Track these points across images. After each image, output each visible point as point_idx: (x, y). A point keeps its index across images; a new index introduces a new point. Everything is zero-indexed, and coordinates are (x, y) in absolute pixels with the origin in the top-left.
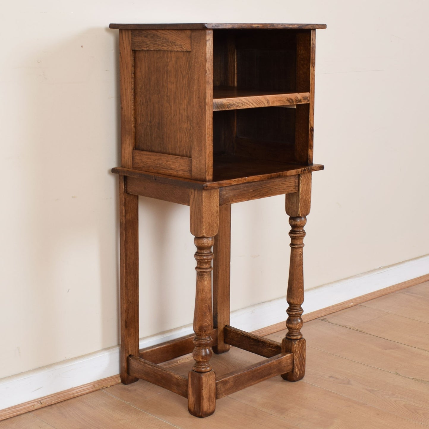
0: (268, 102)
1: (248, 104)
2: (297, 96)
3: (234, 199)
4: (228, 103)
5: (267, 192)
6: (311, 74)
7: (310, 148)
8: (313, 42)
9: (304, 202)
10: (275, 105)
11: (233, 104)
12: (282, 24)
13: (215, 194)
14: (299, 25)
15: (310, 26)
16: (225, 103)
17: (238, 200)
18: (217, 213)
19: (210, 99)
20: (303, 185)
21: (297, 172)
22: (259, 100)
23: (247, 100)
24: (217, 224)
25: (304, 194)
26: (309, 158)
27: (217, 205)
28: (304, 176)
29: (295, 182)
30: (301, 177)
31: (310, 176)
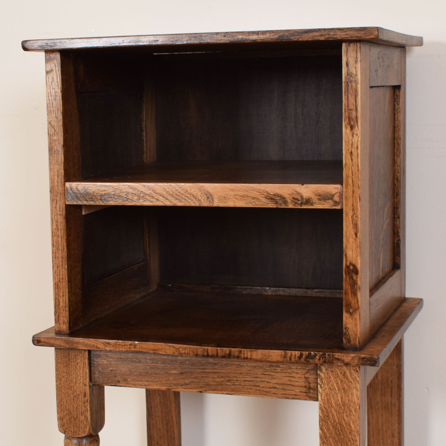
0: (208, 198)
1: (153, 197)
2: (298, 190)
3: (129, 380)
4: (103, 193)
5: (220, 384)
6: (345, 142)
7: (348, 312)
8: (348, 70)
9: (335, 427)
10: (231, 204)
11: (114, 195)
12: (226, 34)
13: (79, 361)
14: (280, 34)
15: (316, 34)
16: (94, 192)
17: (140, 383)
18: (85, 396)
19: (56, 181)
20: (330, 388)
21: (285, 357)
22: (182, 192)
23: (149, 189)
24: (86, 417)
25: (333, 410)
26: (345, 334)
27: (85, 382)
28: (329, 369)
29: (305, 377)
30: (321, 371)
31: (350, 373)
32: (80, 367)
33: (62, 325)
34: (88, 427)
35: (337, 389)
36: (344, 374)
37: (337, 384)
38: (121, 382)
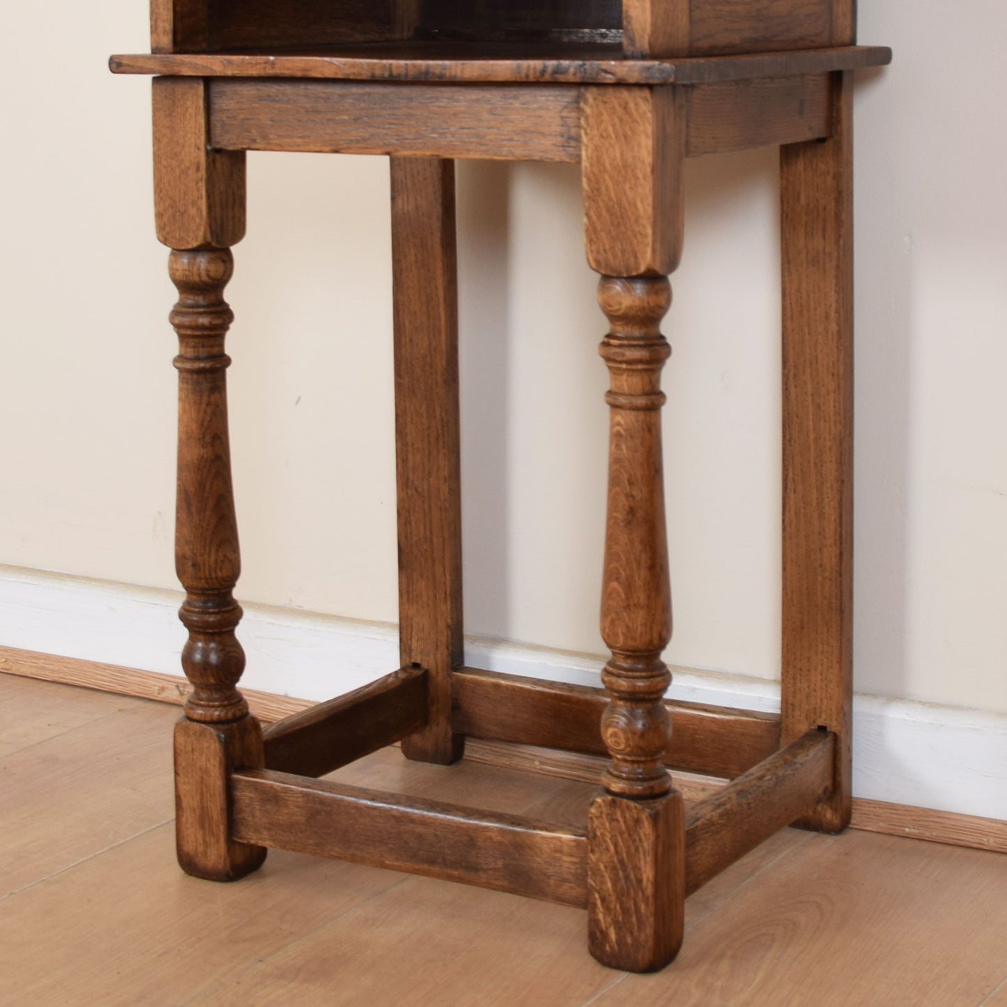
9: (610, 211)
21: (518, 71)
27: (198, 142)
28: (600, 98)
29: (562, 118)
30: (586, 101)
31: (636, 105)
32: (190, 115)
33: (161, 36)
34: (202, 229)
35: (613, 136)
36: (625, 108)
37: (614, 126)
38: (258, 141)
